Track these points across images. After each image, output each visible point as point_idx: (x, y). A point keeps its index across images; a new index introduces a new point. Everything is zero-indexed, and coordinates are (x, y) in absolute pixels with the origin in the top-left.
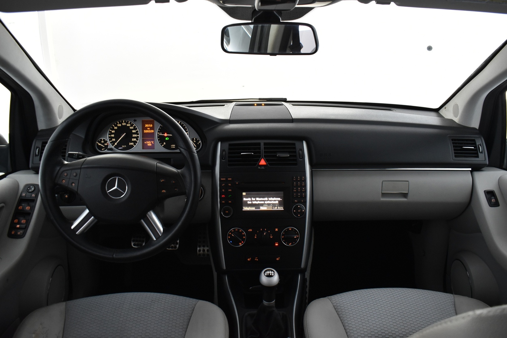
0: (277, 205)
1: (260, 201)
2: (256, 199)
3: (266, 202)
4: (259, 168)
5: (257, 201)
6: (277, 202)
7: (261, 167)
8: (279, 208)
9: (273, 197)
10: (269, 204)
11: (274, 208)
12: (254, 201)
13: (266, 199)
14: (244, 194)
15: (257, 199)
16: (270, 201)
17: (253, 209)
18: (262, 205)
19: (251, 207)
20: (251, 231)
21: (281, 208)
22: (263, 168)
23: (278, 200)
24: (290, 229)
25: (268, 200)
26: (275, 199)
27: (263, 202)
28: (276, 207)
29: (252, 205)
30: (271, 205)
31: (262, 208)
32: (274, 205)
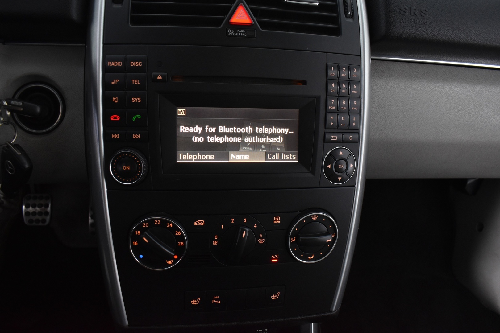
0: (278, 149)
1: (229, 135)
2: (217, 130)
3: (247, 140)
4: (230, 32)
5: (223, 135)
6: (279, 140)
7: (236, 32)
8: (284, 156)
9: (269, 126)
10: (255, 146)
11: (270, 156)
12: (212, 135)
13: (249, 129)
14: (181, 112)
15: (222, 129)
16: (260, 135)
17: (209, 158)
18: (236, 147)
19: (201, 154)
20: (203, 224)
21: (291, 158)
22: (242, 33)
23: (283, 135)
24: (314, 219)
25: (254, 134)
26: (274, 130)
27: (238, 140)
28: (277, 155)
29: (206, 147)
30: (263, 147)
31: (236, 157)
32: (270, 148)
